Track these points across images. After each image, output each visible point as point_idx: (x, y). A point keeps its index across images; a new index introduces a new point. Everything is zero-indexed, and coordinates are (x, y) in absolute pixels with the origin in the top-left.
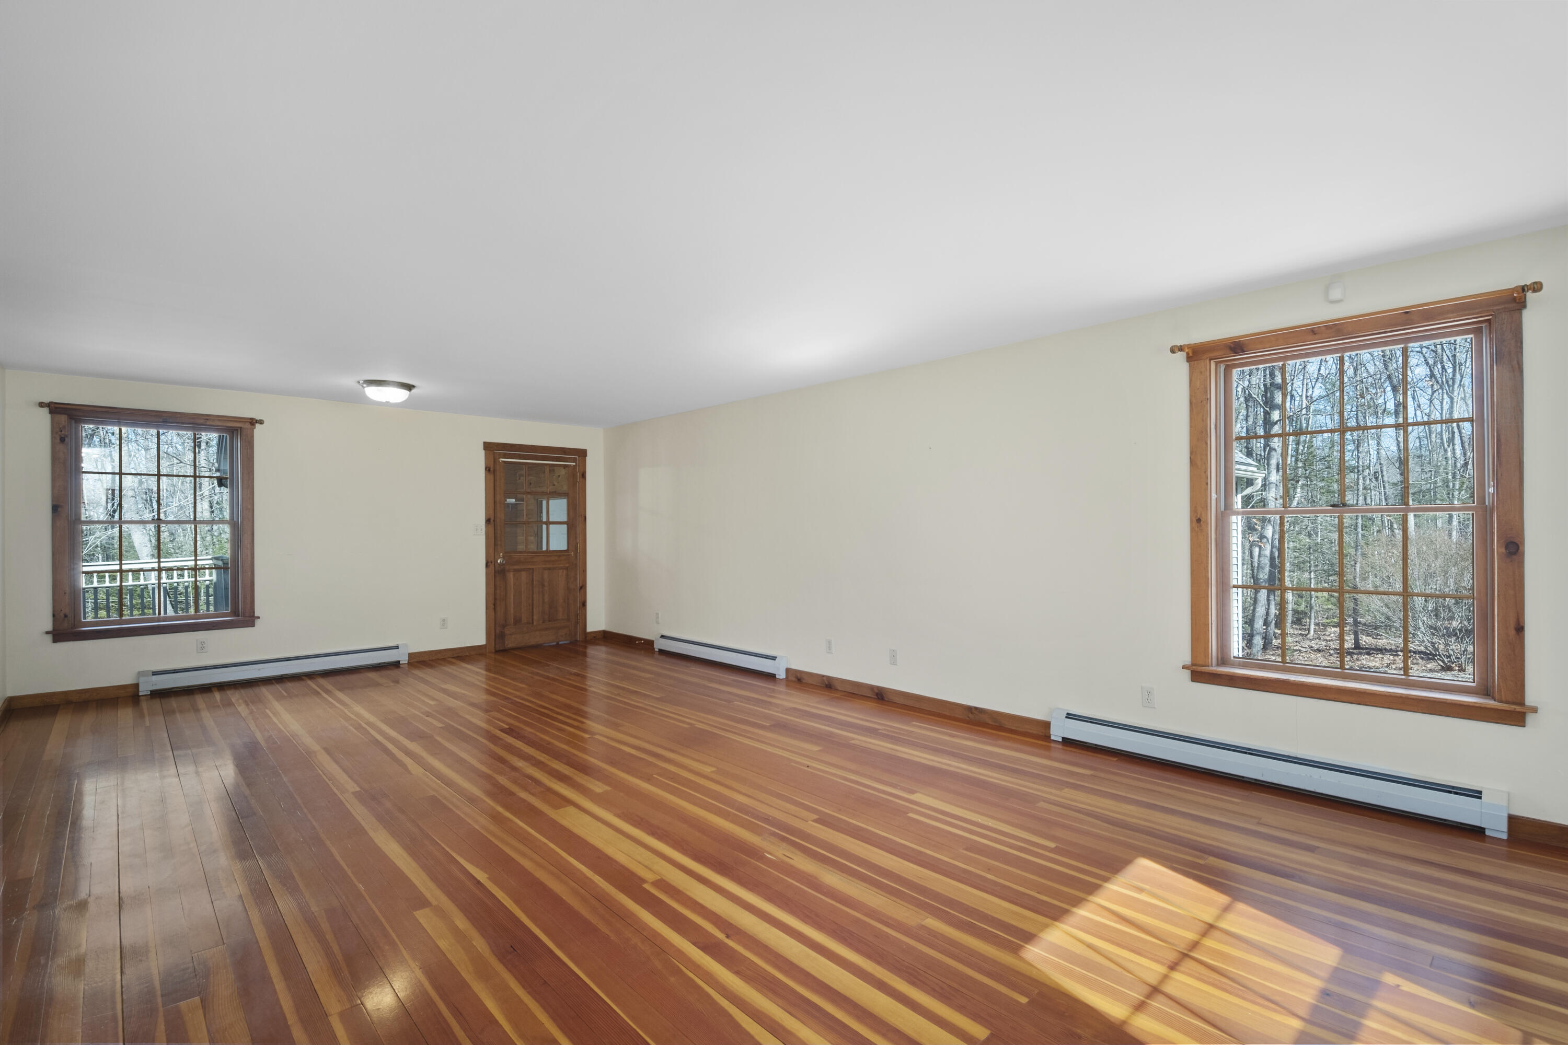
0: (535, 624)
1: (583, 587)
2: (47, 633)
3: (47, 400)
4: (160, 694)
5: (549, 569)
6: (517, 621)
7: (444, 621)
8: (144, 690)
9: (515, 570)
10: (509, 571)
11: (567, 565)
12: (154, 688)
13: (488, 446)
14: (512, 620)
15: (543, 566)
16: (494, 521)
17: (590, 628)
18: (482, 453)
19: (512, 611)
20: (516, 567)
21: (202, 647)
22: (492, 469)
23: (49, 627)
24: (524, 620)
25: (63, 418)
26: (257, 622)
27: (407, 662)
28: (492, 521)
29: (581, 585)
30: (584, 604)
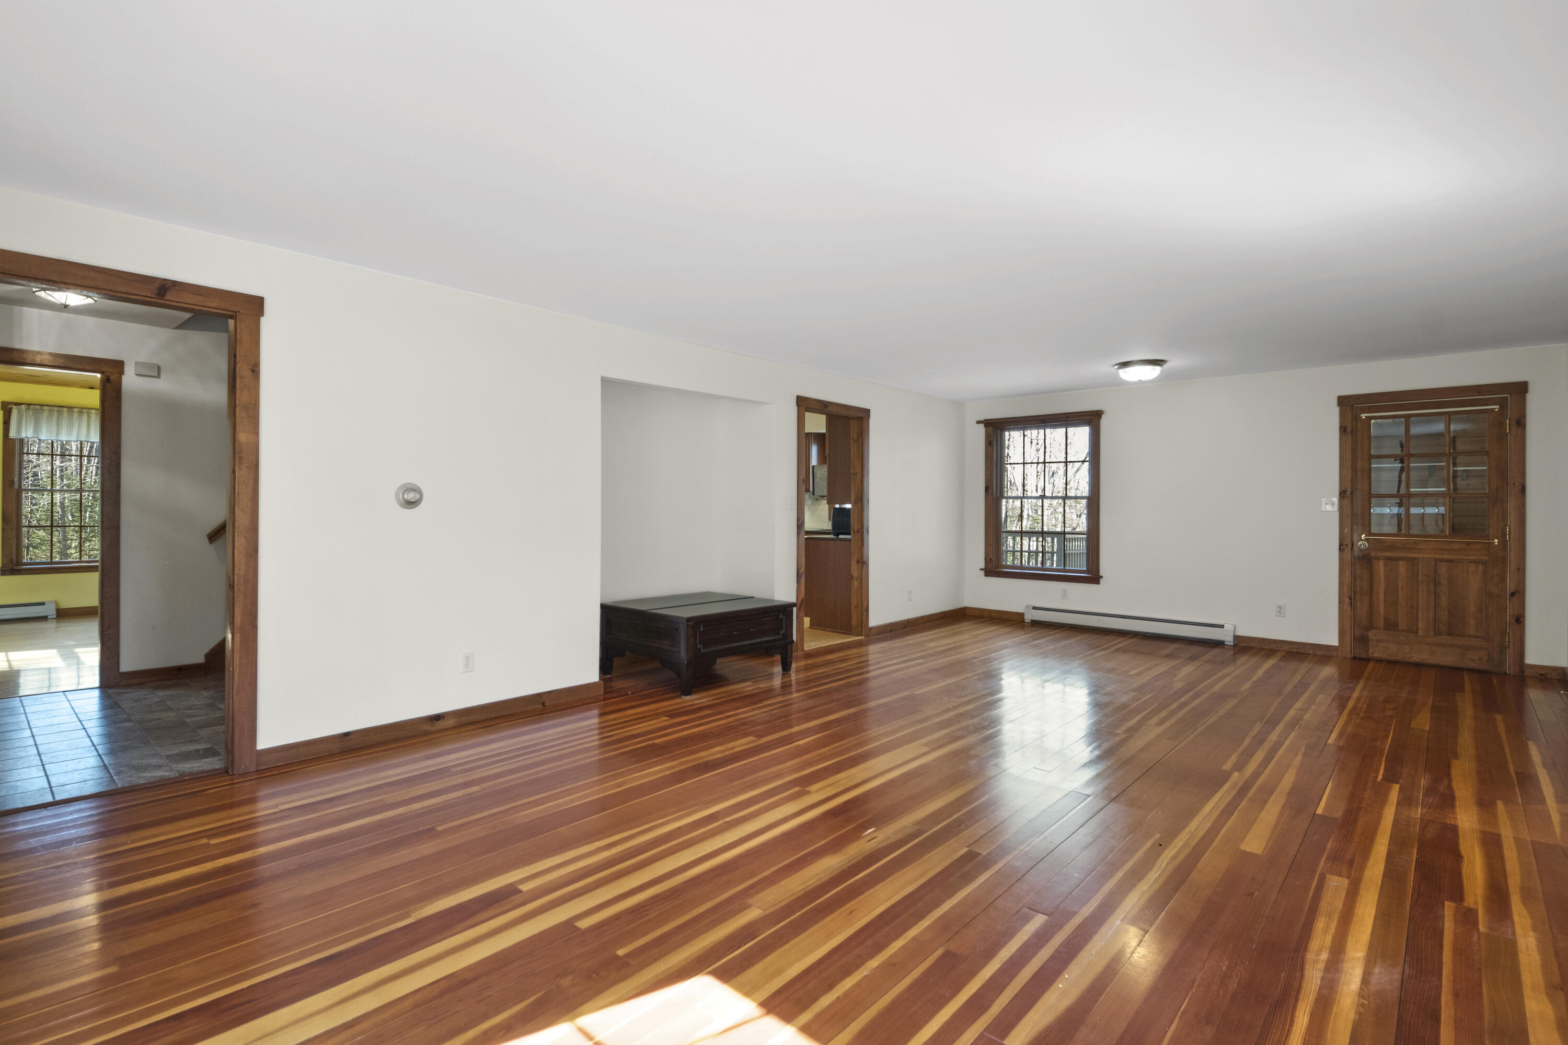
0: (1420, 633)
1: (1519, 594)
2: (981, 569)
3: (982, 419)
4: (1036, 624)
5: (1451, 561)
6: (1391, 626)
7: (1280, 607)
8: (1028, 618)
9: (1389, 559)
10: (1377, 558)
11: (1486, 558)
12: (1033, 619)
13: (1343, 401)
14: (1381, 622)
15: (1438, 556)
16: (1351, 493)
17: (1532, 658)
18: (1336, 410)
19: (1382, 610)
20: (1387, 554)
21: (1064, 595)
22: (1349, 429)
23: (983, 566)
24: (1402, 625)
25: (990, 429)
26: (1102, 581)
27: (1232, 644)
28: (1348, 493)
29: (1512, 590)
30: (1520, 620)
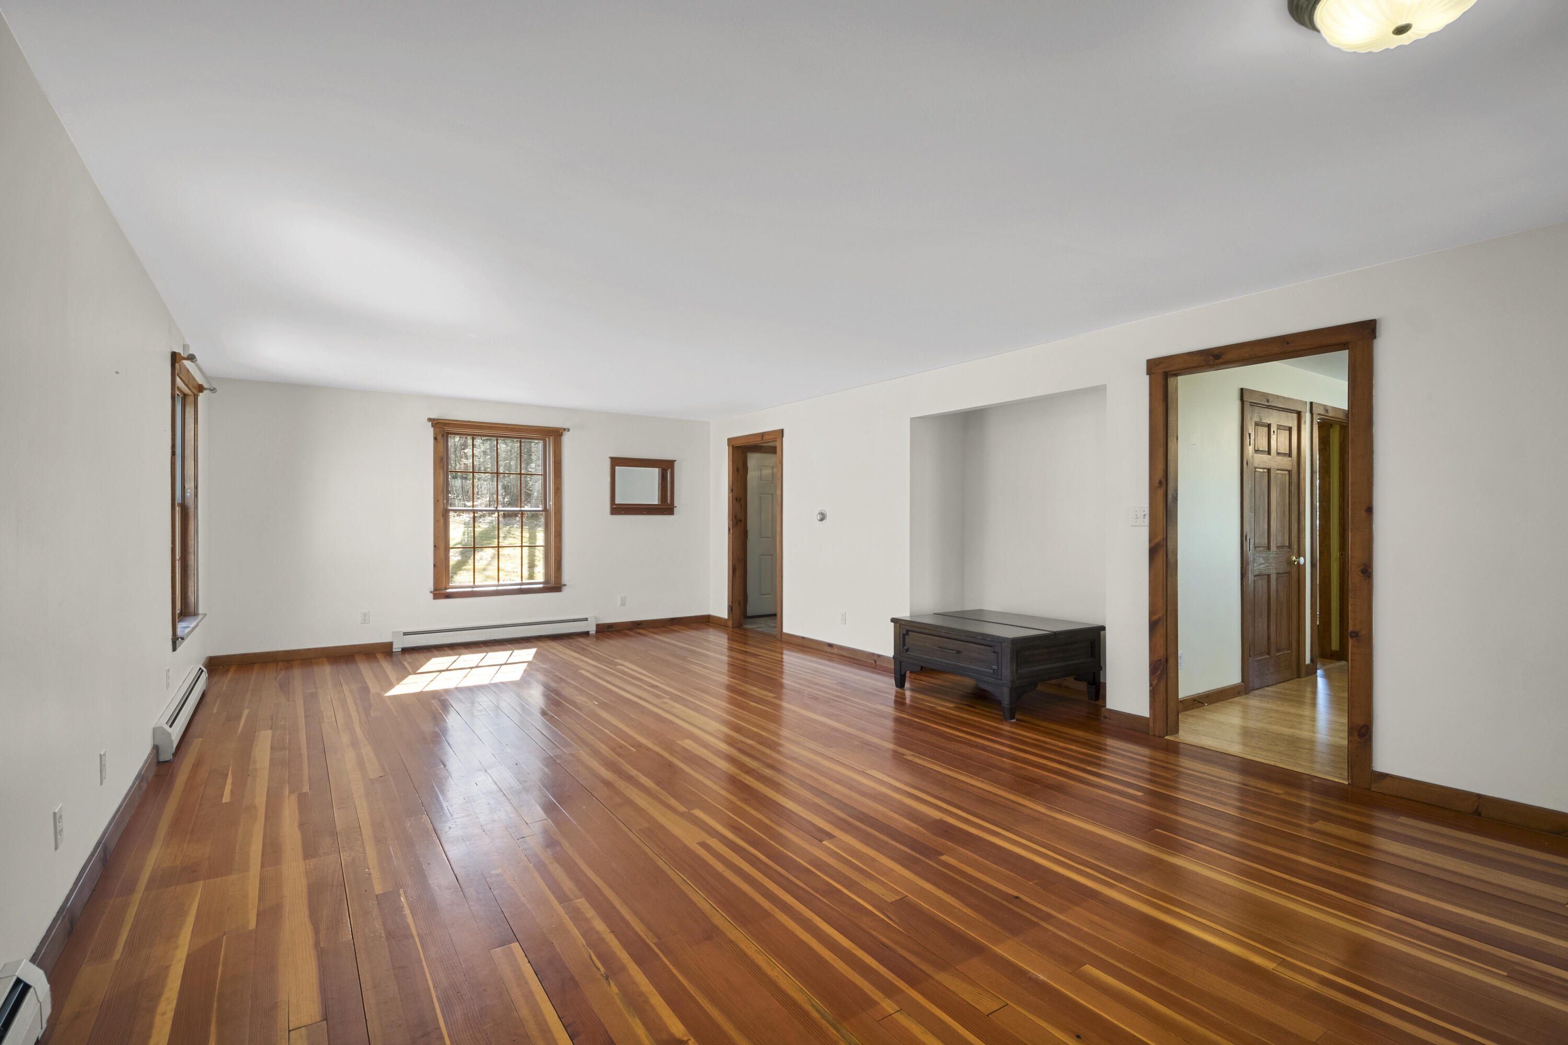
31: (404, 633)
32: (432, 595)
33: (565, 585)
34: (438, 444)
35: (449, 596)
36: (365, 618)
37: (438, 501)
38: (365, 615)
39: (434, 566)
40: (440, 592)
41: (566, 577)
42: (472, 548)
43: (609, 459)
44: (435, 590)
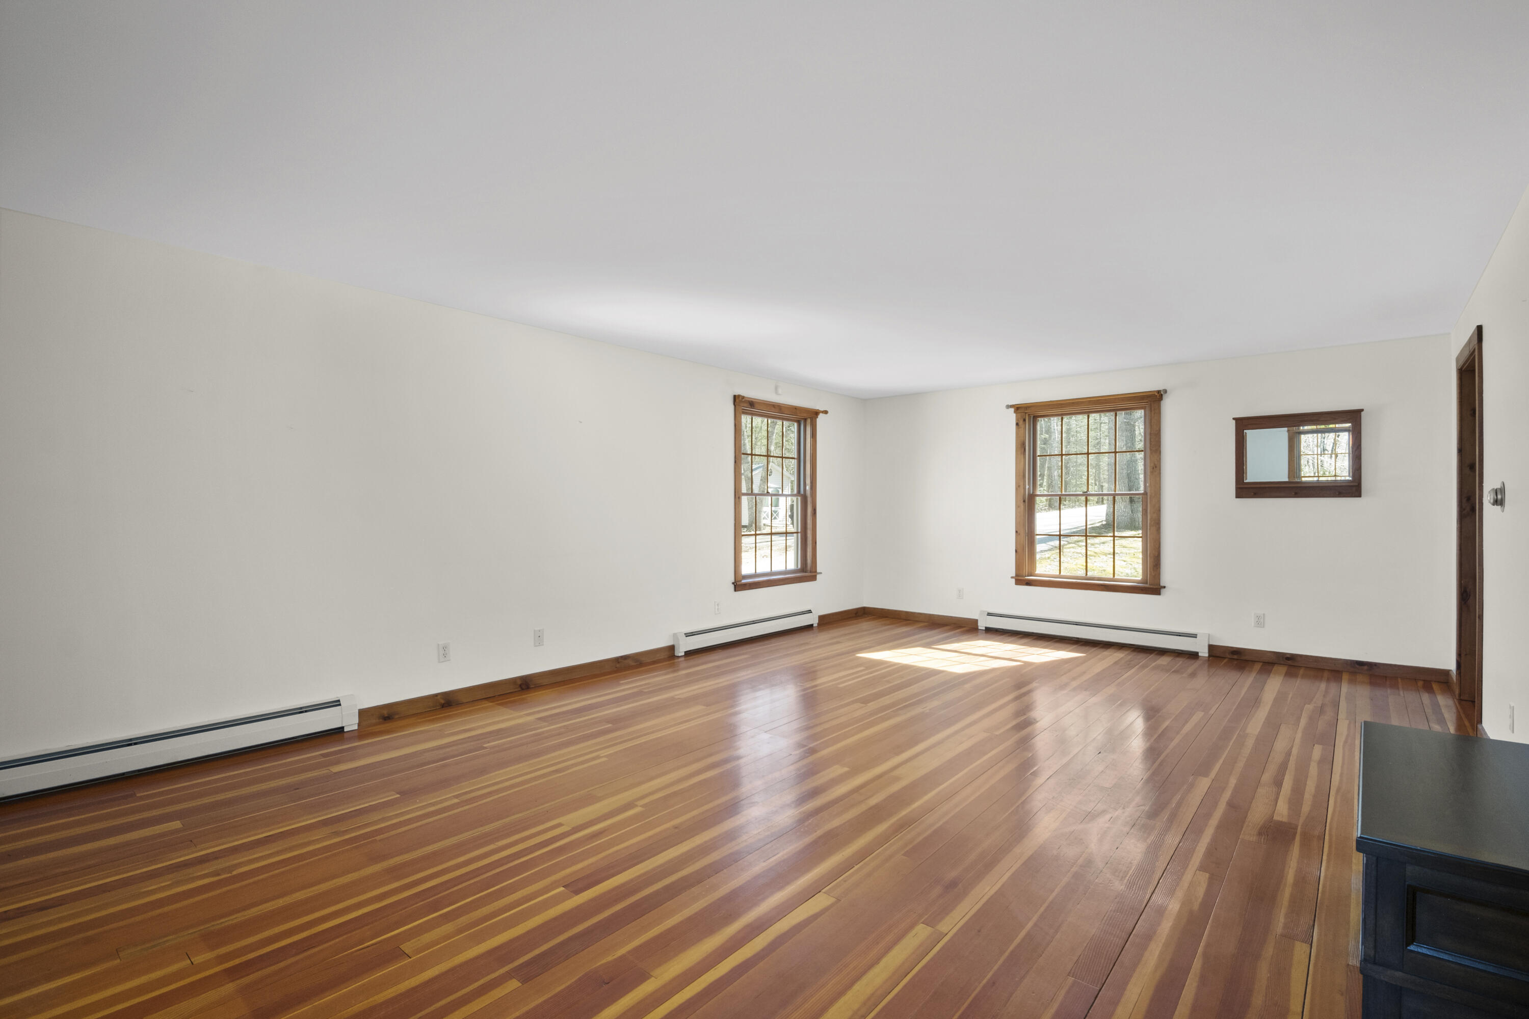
31: (988, 613)
32: (1014, 580)
33: (1164, 587)
34: (1020, 429)
35: (1029, 583)
36: (960, 594)
37: (1019, 486)
38: (960, 591)
39: (1016, 551)
40: (1024, 578)
41: (1167, 577)
42: (1057, 535)
43: (1234, 421)
44: (1017, 575)
